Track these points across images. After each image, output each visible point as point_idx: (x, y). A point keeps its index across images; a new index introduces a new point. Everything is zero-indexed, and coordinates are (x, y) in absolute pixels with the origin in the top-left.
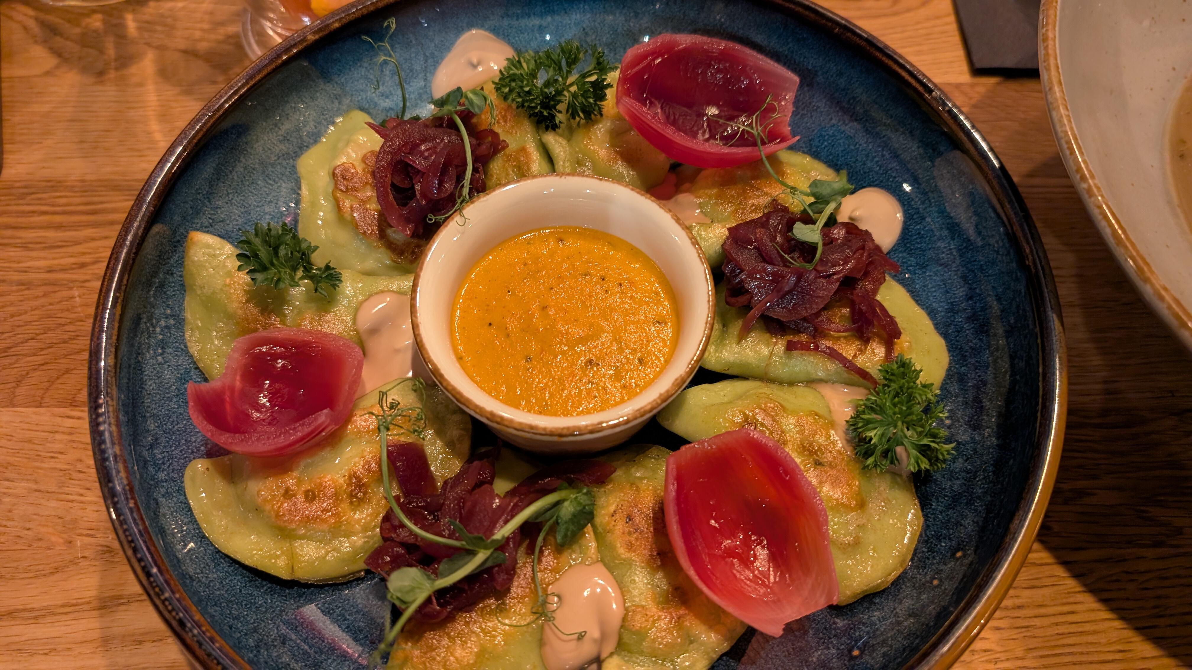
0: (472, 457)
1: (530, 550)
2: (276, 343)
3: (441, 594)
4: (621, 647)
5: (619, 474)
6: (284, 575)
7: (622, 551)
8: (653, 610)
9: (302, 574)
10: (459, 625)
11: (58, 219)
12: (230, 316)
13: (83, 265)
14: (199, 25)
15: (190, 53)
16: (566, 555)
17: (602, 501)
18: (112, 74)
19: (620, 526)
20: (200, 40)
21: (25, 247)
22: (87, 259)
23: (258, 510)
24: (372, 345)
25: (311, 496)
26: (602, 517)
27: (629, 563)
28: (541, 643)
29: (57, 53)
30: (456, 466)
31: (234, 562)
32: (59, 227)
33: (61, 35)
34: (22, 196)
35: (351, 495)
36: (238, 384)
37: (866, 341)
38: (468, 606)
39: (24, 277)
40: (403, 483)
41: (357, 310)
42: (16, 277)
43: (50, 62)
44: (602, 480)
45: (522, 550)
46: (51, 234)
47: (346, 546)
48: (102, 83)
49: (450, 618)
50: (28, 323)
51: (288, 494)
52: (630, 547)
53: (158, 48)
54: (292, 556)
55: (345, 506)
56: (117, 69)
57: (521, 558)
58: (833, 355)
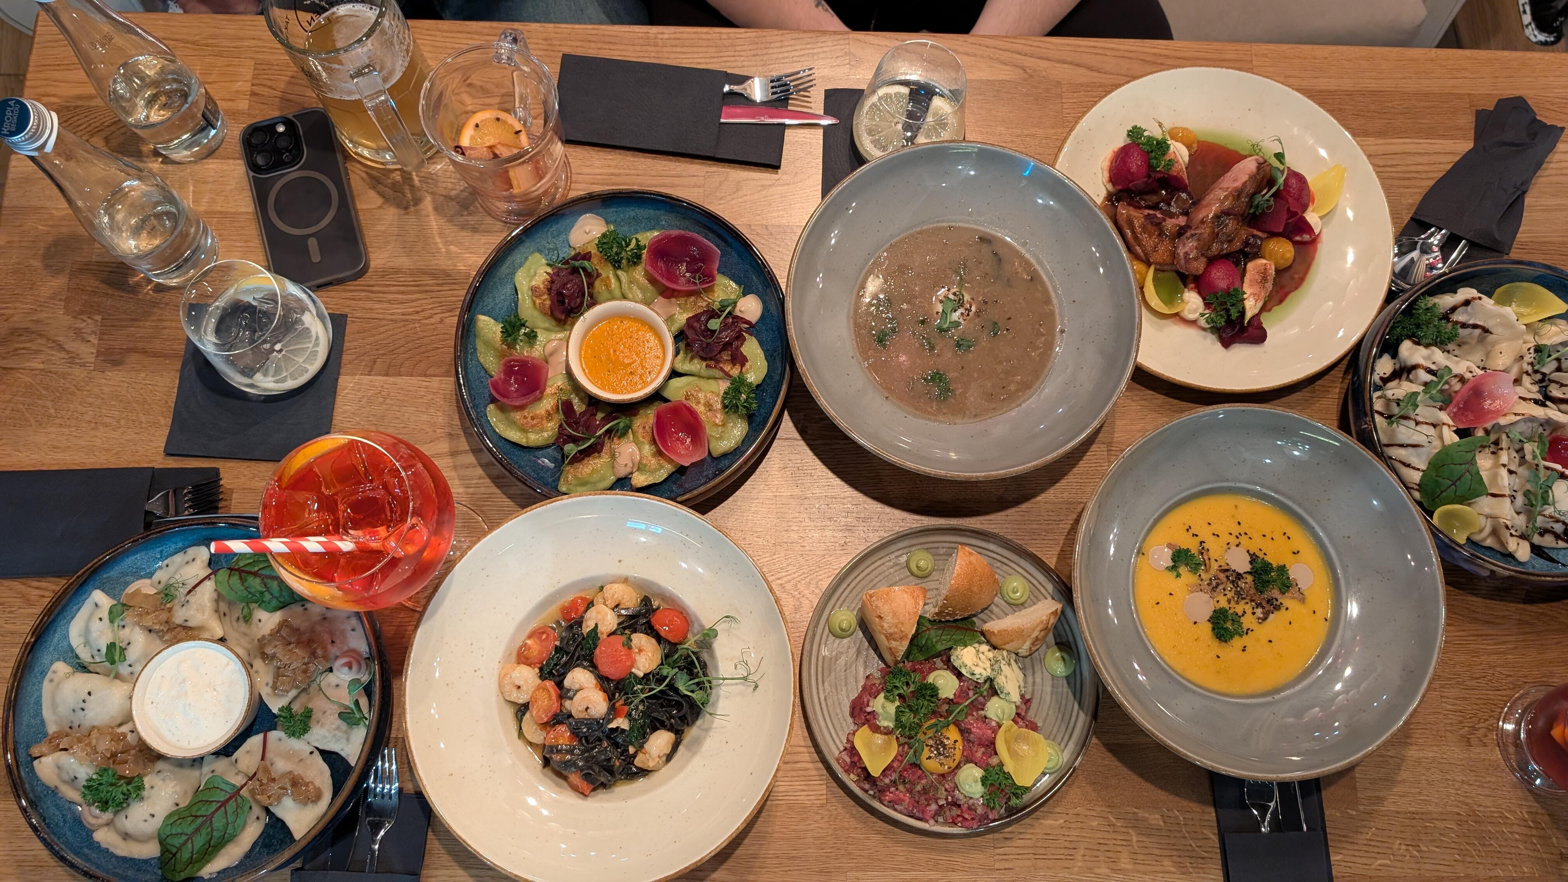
0: (589, 405)
1: (609, 438)
2: (515, 361)
3: (579, 451)
4: (639, 469)
5: (641, 412)
6: (525, 445)
7: (641, 439)
8: (650, 458)
9: (531, 445)
10: (586, 461)
11: (401, 288)
12: (495, 349)
13: (417, 312)
14: (450, 180)
15: (448, 198)
16: (622, 440)
17: (635, 421)
18: (412, 209)
19: (641, 431)
20: (452, 189)
21: (389, 302)
22: (419, 309)
23: (515, 423)
24: (551, 360)
25: (533, 418)
26: (635, 427)
27: (643, 442)
28: (613, 468)
29: (382, 195)
30: (584, 407)
31: (506, 440)
32: (403, 293)
33: (381, 184)
34: (383, 276)
35: (547, 418)
36: (502, 377)
37: (734, 365)
38: (589, 456)
39: (392, 317)
40: (564, 413)
41: (544, 347)
42: (389, 317)
43: (379, 201)
44: (635, 415)
45: (606, 438)
46: (400, 296)
47: (545, 435)
48: (407, 214)
49: (583, 459)
50: (399, 339)
51: (525, 417)
52: (643, 437)
53: (432, 193)
54: (527, 438)
55: (545, 422)
56: (414, 206)
57: (606, 440)
58: (722, 370)
